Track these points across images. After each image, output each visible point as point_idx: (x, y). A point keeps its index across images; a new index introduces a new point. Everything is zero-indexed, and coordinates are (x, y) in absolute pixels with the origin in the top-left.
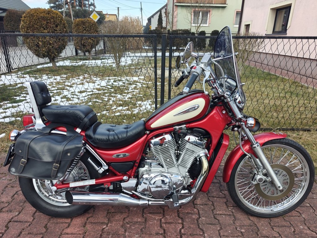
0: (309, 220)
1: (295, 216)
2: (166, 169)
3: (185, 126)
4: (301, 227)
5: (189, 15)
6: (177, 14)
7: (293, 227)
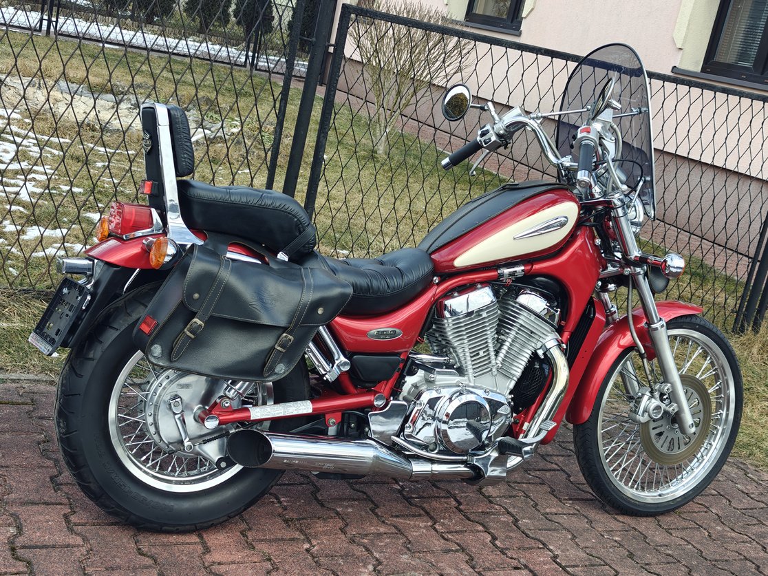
0: (727, 517)
1: (699, 512)
2: (472, 379)
3: (523, 268)
4: (719, 528)
7: (705, 529)
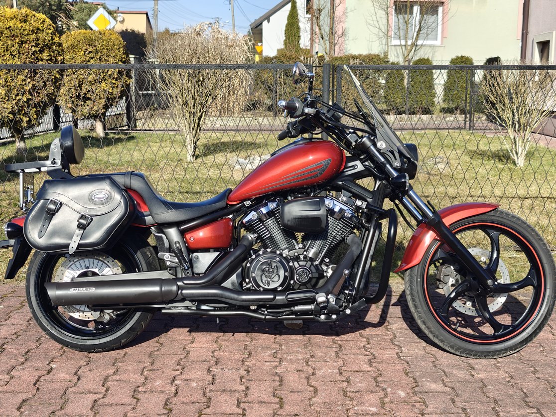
5: (382, 14)
6: (344, 13)
